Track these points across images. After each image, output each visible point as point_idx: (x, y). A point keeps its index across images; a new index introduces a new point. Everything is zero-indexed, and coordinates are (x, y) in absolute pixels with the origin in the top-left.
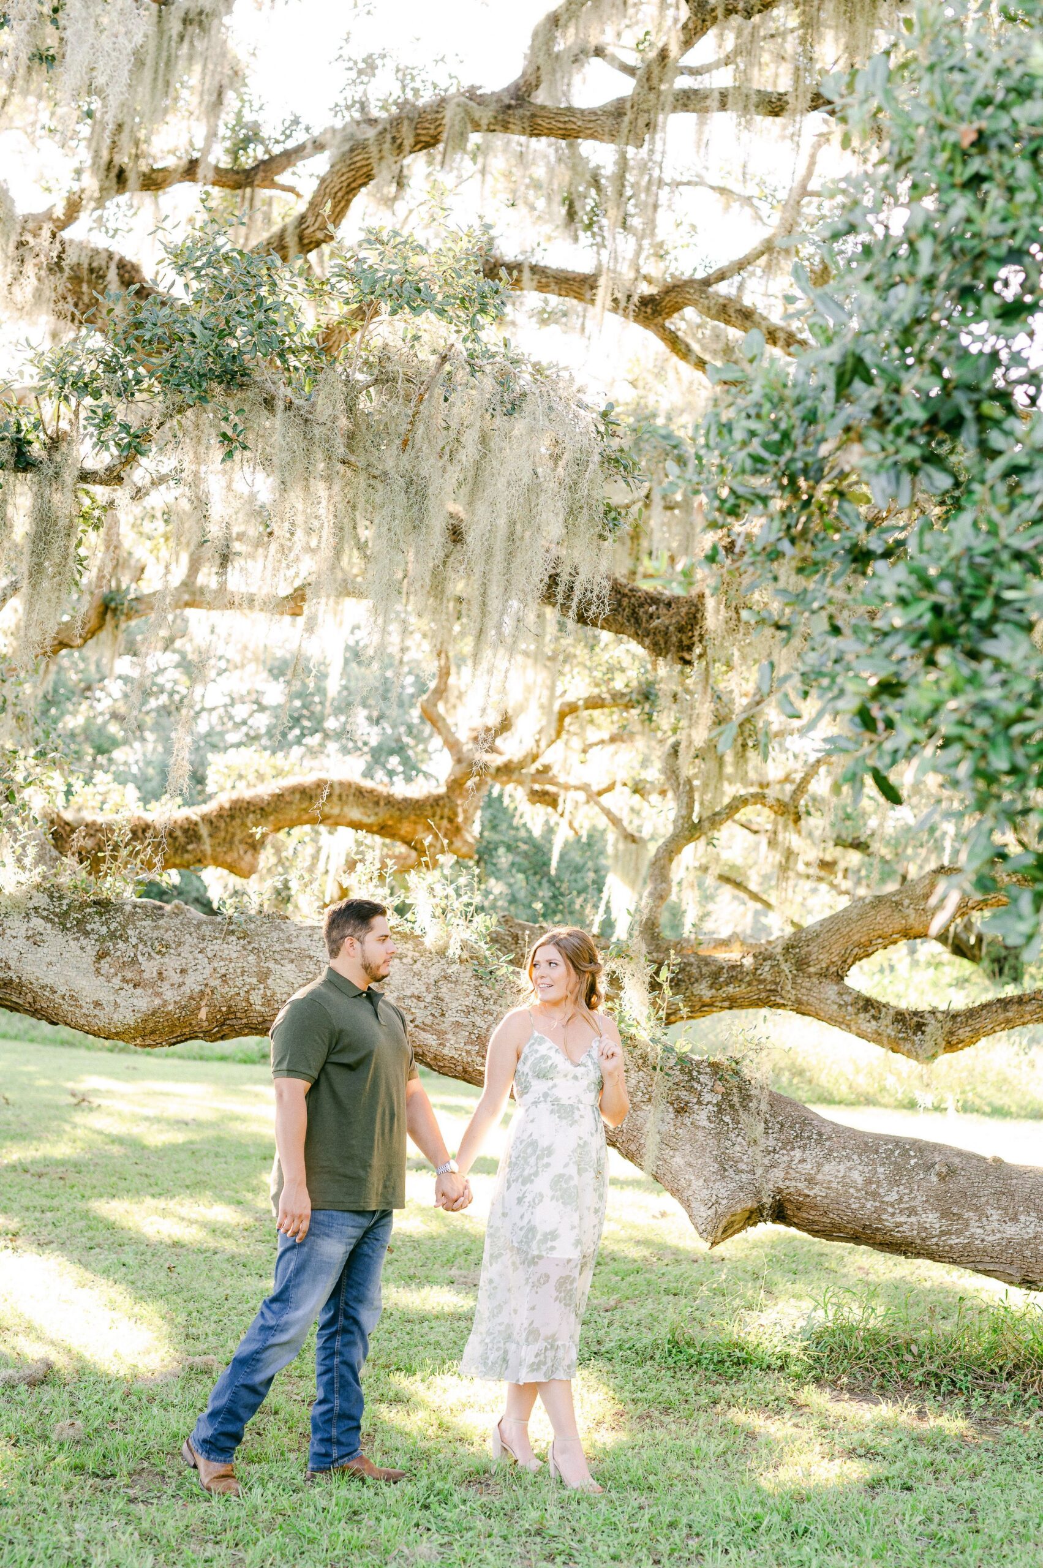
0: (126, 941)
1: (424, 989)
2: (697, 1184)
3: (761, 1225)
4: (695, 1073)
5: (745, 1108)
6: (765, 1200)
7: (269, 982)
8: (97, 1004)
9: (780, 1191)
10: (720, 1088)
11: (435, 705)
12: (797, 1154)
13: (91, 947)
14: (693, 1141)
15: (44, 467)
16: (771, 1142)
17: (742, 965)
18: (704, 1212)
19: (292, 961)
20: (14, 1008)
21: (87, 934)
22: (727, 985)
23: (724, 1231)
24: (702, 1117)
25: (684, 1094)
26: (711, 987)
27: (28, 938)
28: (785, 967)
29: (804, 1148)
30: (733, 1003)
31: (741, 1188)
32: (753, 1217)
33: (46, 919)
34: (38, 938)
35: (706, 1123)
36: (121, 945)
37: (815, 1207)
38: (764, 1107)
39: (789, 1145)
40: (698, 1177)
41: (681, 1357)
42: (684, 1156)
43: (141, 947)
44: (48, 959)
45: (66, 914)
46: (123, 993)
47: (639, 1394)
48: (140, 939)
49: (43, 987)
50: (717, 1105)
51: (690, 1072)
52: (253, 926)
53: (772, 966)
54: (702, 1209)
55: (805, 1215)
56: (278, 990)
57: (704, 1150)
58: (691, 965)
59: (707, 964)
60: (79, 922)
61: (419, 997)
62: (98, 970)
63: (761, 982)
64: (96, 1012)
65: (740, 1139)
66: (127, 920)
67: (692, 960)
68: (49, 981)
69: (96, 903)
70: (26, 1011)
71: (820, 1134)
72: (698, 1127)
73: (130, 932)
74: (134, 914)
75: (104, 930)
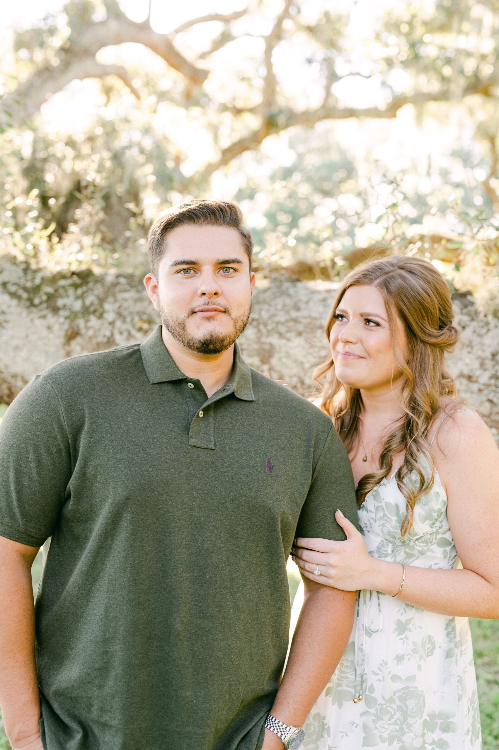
1: (476, 365)
7: (274, 361)
13: (60, 326)
19: (300, 334)
21: (56, 310)
33: (14, 295)
36: (93, 321)
43: (118, 323)
44: (14, 342)
45: (37, 289)
48: (119, 315)
49: (15, 376)
56: (285, 372)
60: (51, 297)
61: (469, 378)
66: (107, 293)
73: (107, 307)
74: (115, 285)
75: (78, 305)
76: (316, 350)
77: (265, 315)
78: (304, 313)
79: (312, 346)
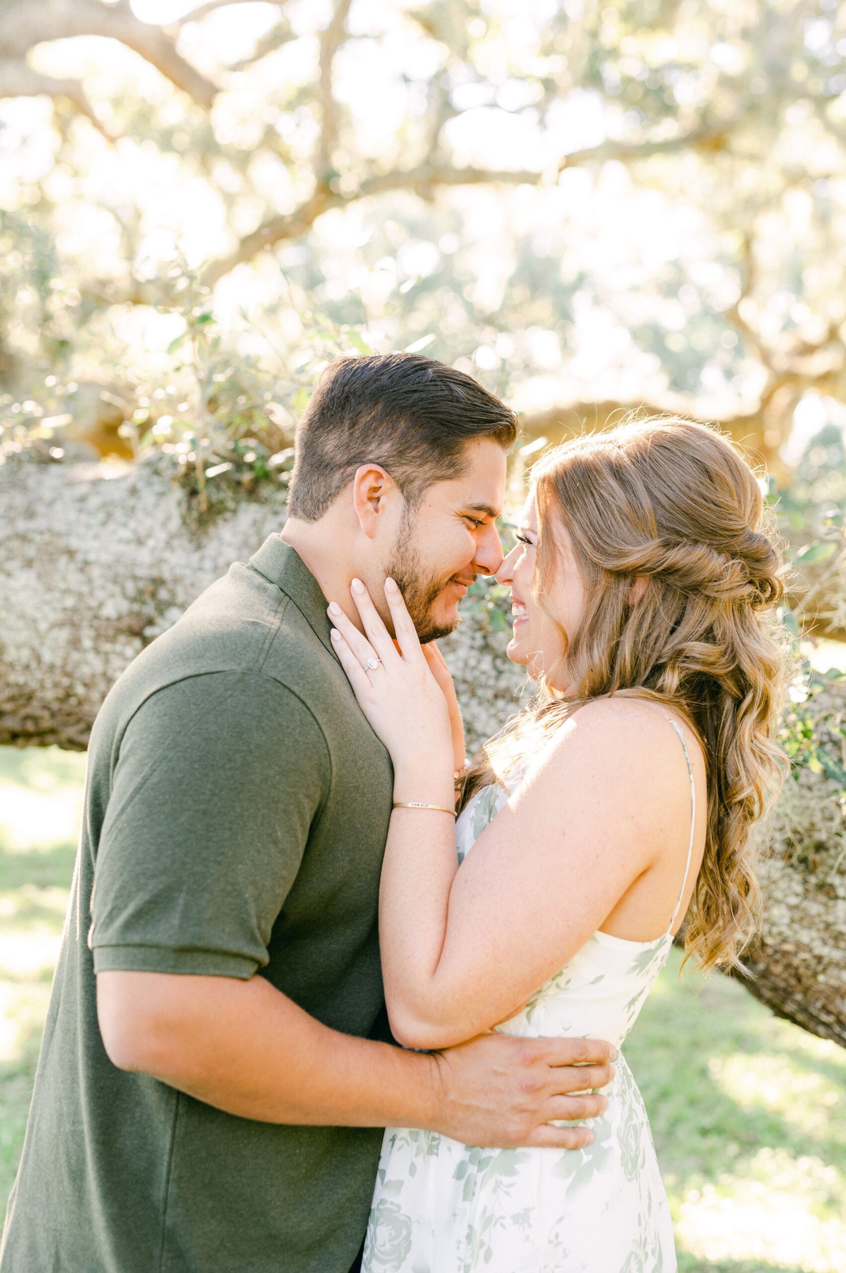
76: (57, 595)
78: (40, 523)
79: (49, 589)
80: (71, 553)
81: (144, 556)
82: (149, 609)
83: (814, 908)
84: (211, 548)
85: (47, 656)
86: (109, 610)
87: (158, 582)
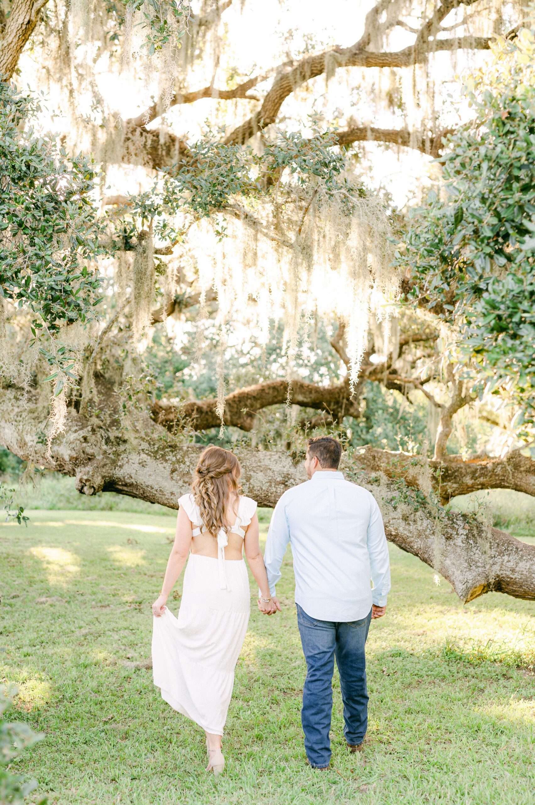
0: (184, 464)
2: (457, 573)
3: (490, 593)
4: (455, 520)
5: (480, 536)
6: (490, 580)
7: (251, 481)
8: (172, 493)
9: (498, 576)
10: (467, 526)
11: (338, 342)
12: (506, 558)
13: (168, 467)
14: (455, 552)
15: (138, 248)
16: (493, 553)
17: (486, 468)
18: (461, 587)
20: (135, 496)
21: (166, 461)
22: (480, 477)
23: (471, 596)
24: (459, 541)
25: (450, 530)
26: (472, 478)
27: (140, 463)
28: (509, 468)
29: (509, 555)
30: (483, 486)
31: (479, 575)
32: (487, 588)
33: (147, 454)
34: (144, 463)
35: (461, 544)
36: (182, 465)
37: (515, 583)
38: (489, 535)
39: (501, 553)
40: (458, 570)
41: (452, 656)
42: (451, 560)
43: (191, 466)
44: (149, 473)
45: (156, 452)
46: (184, 488)
47: (430, 673)
48: (191, 463)
49: (147, 486)
50: (467, 535)
51: (452, 520)
52: (243, 455)
53: (502, 468)
54: (460, 585)
55: (511, 588)
56: (255, 485)
57: (460, 557)
58: (461, 468)
59: (469, 467)
62: (172, 478)
63: (496, 475)
64: (172, 497)
65: (477, 551)
66: (185, 454)
67: (462, 465)
68: (149, 483)
69: (170, 446)
70: (140, 498)
71: (517, 548)
72: (457, 546)
73: (186, 460)
74: (188, 451)
75: (174, 459)
76: (267, 477)
77: (248, 464)
80: (270, 469)
81: (285, 470)
82: (287, 479)
83: (407, 527)
84: (298, 468)
85: (264, 488)
86: (278, 480)
87: (289, 474)
